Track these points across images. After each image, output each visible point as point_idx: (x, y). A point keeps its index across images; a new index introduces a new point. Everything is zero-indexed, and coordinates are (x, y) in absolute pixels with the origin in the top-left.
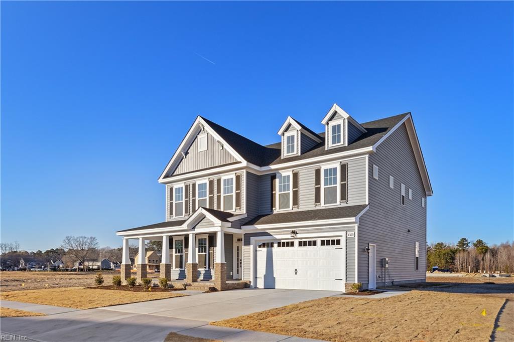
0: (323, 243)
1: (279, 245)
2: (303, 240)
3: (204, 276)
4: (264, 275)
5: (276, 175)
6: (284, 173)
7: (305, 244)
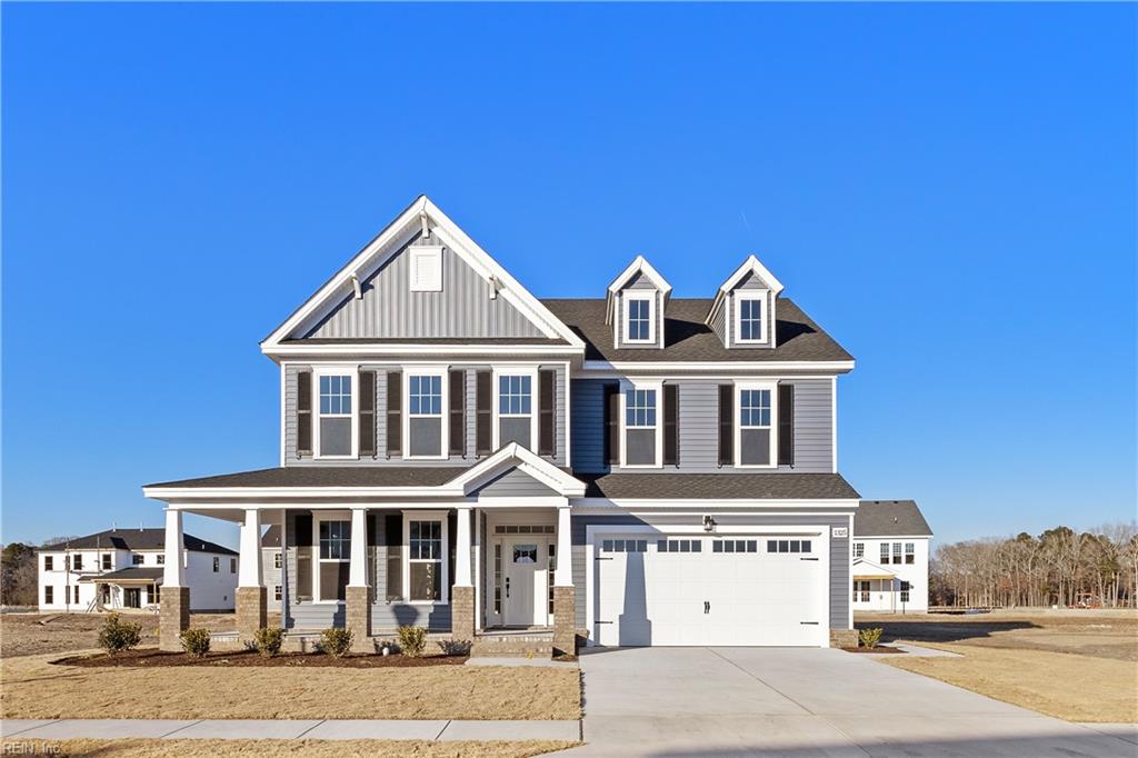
0: (772, 547)
1: (662, 547)
2: (724, 539)
3: (430, 618)
4: (620, 616)
5: (618, 386)
6: (641, 384)
7: (729, 547)
